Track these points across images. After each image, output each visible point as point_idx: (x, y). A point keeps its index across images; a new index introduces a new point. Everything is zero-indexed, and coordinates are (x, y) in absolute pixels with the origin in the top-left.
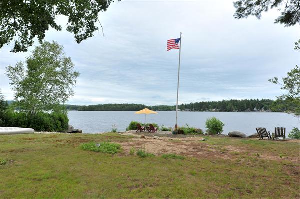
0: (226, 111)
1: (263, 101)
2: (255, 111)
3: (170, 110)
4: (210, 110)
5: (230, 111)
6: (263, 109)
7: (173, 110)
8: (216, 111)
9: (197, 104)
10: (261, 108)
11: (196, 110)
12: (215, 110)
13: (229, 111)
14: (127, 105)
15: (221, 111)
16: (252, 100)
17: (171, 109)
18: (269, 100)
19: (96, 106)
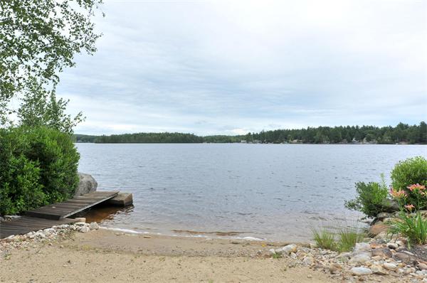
0: (312, 143)
1: (365, 128)
2: (353, 143)
3: (231, 142)
4: (290, 141)
5: (319, 142)
6: (365, 139)
7: (234, 142)
8: (298, 142)
9: (271, 132)
10: (362, 139)
11: (268, 142)
12: (296, 141)
13: (317, 143)
14: (167, 134)
15: (304, 143)
16: (348, 127)
17: (232, 139)
18: (372, 127)
19: (121, 136)
